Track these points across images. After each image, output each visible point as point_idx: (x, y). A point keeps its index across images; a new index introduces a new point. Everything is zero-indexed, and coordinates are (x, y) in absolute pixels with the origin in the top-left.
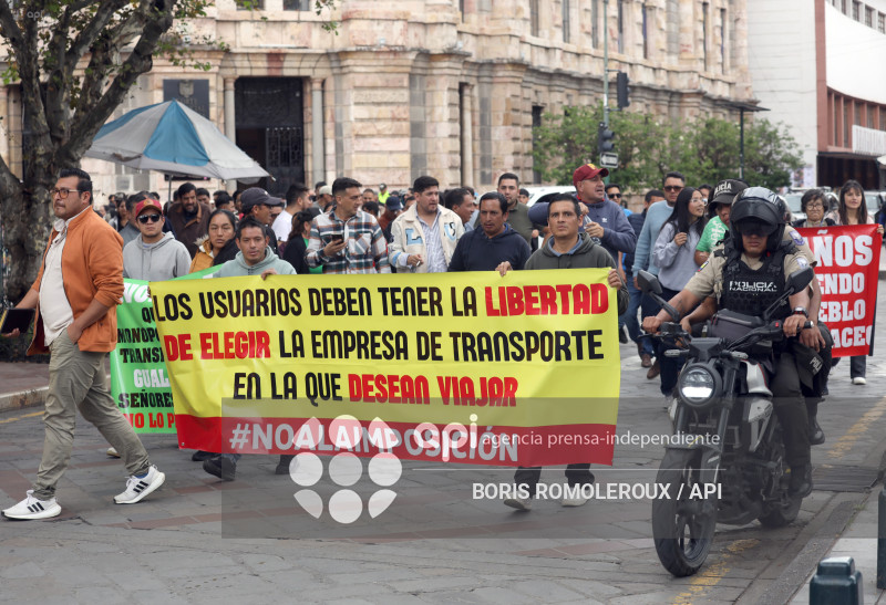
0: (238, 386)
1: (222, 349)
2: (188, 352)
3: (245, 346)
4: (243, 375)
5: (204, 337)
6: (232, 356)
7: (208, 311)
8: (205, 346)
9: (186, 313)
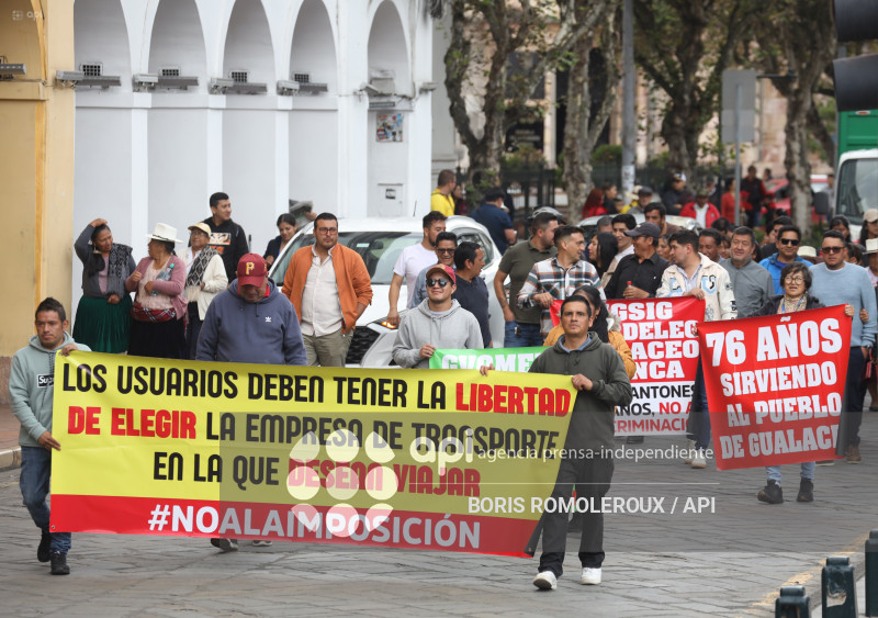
0: (158, 466)
1: (137, 425)
2: (95, 426)
3: (167, 425)
4: (164, 455)
5: (116, 412)
6: (151, 434)
7: (125, 386)
8: (116, 421)
9: (100, 385)
